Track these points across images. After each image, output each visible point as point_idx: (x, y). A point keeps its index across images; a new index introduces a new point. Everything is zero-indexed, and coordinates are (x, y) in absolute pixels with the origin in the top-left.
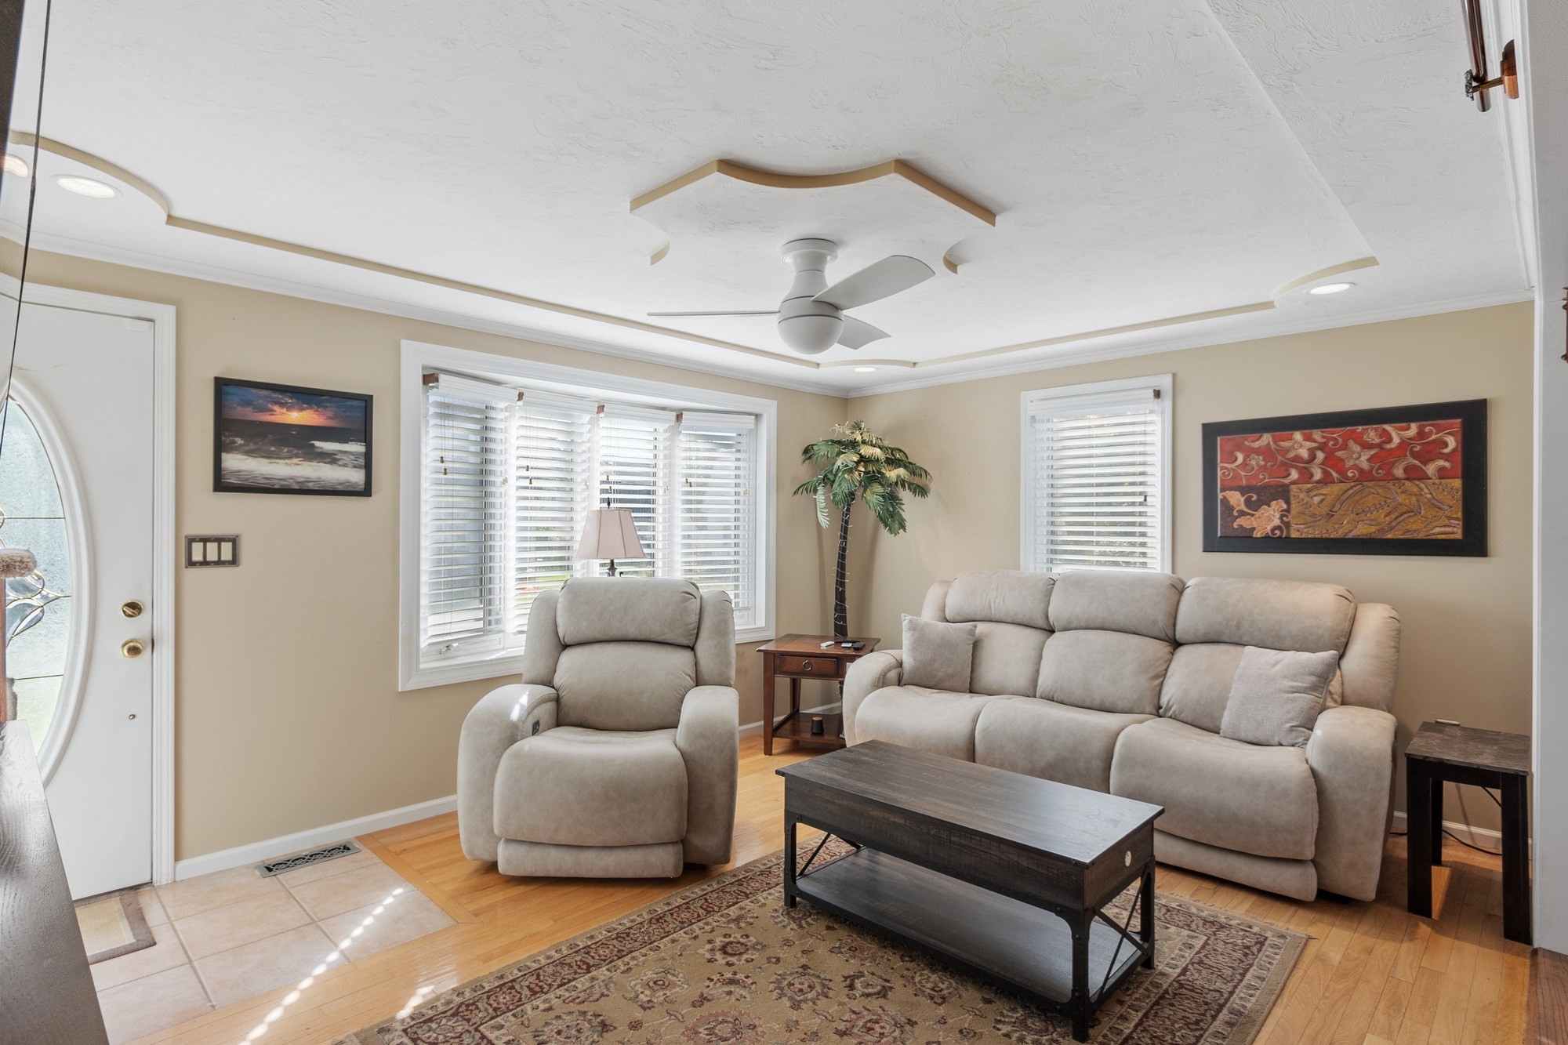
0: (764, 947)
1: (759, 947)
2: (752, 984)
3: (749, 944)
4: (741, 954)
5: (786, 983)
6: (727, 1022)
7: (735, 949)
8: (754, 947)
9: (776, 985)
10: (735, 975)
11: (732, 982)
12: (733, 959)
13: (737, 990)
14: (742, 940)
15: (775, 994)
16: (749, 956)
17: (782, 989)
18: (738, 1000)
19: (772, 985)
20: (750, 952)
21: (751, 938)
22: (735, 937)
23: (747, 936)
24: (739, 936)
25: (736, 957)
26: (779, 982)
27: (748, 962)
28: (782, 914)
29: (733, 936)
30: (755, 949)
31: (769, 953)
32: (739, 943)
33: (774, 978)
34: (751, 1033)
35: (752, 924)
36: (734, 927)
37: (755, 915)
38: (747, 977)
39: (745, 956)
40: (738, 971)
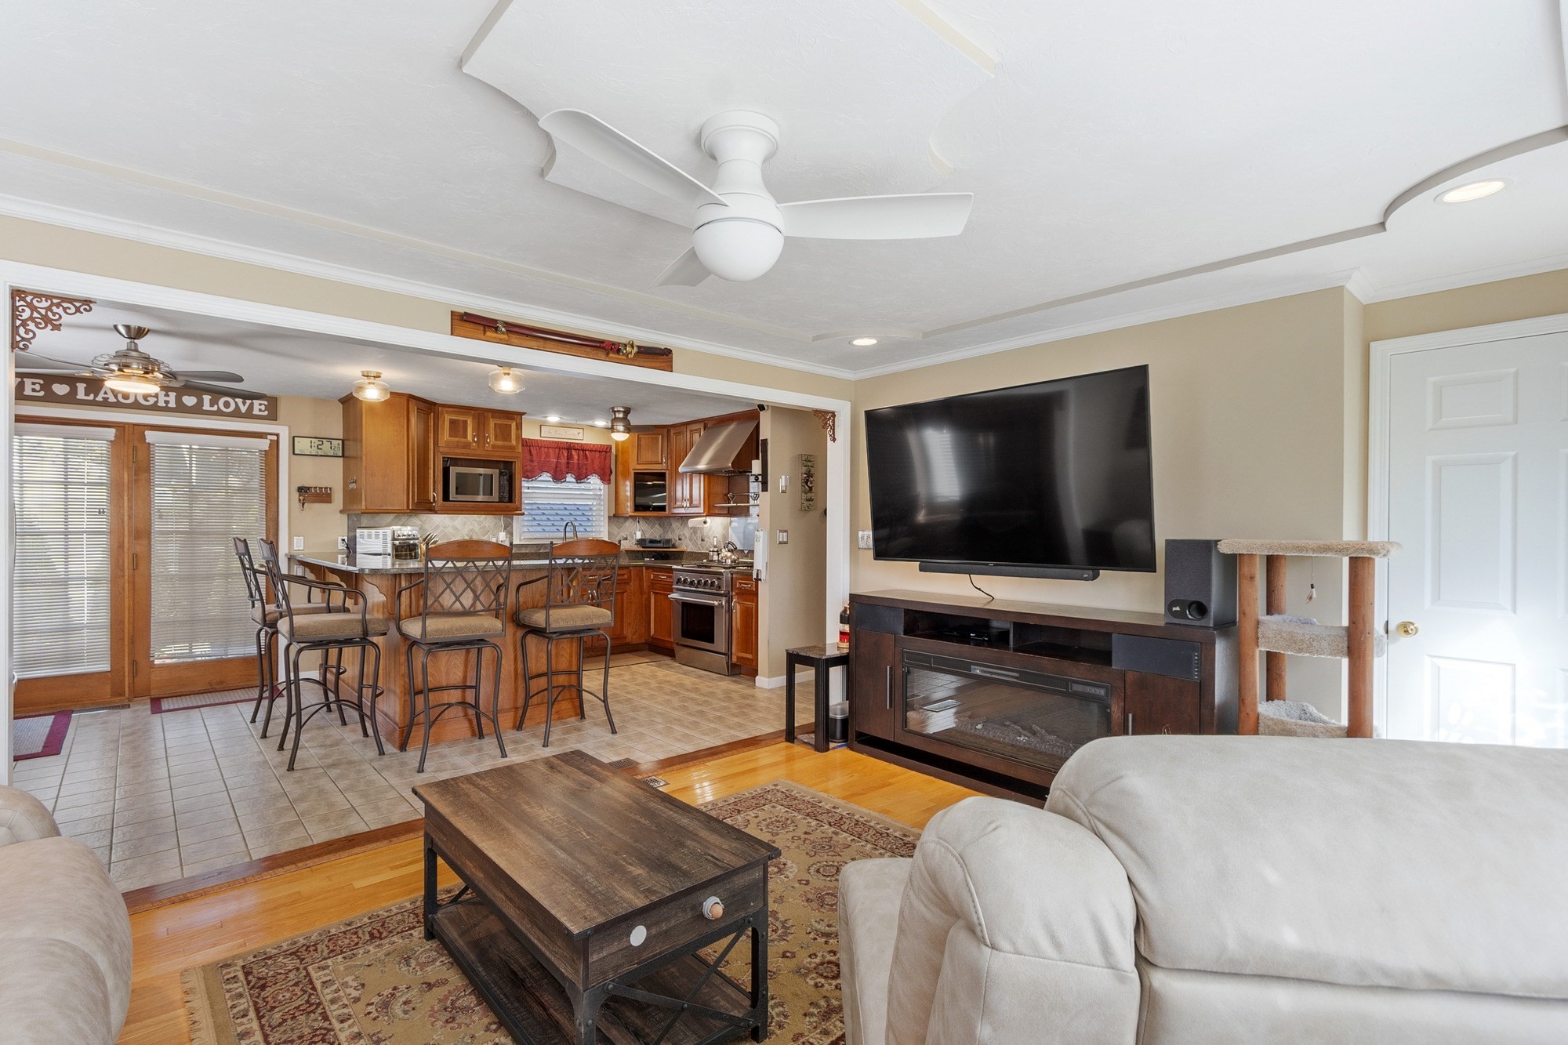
0: (798, 971)
1: (803, 971)
2: (810, 933)
3: (814, 975)
4: (822, 964)
5: (780, 932)
6: (830, 905)
7: (828, 970)
8: (809, 971)
9: (788, 931)
10: (826, 942)
11: (827, 935)
12: (829, 957)
13: (822, 927)
14: (823, 981)
15: (790, 923)
16: (813, 960)
17: (783, 927)
18: (823, 921)
19: (792, 931)
20: (813, 965)
21: (812, 983)
22: (830, 985)
23: (816, 985)
24: (826, 986)
25: (826, 959)
26: (786, 934)
27: (815, 954)
28: (773, 1018)
29: (833, 987)
30: (807, 969)
31: (791, 964)
32: (826, 978)
33: (790, 937)
34: (811, 897)
35: (812, 1004)
36: (833, 1001)
37: (807, 1019)
38: (815, 939)
39: (817, 960)
40: (823, 945)
